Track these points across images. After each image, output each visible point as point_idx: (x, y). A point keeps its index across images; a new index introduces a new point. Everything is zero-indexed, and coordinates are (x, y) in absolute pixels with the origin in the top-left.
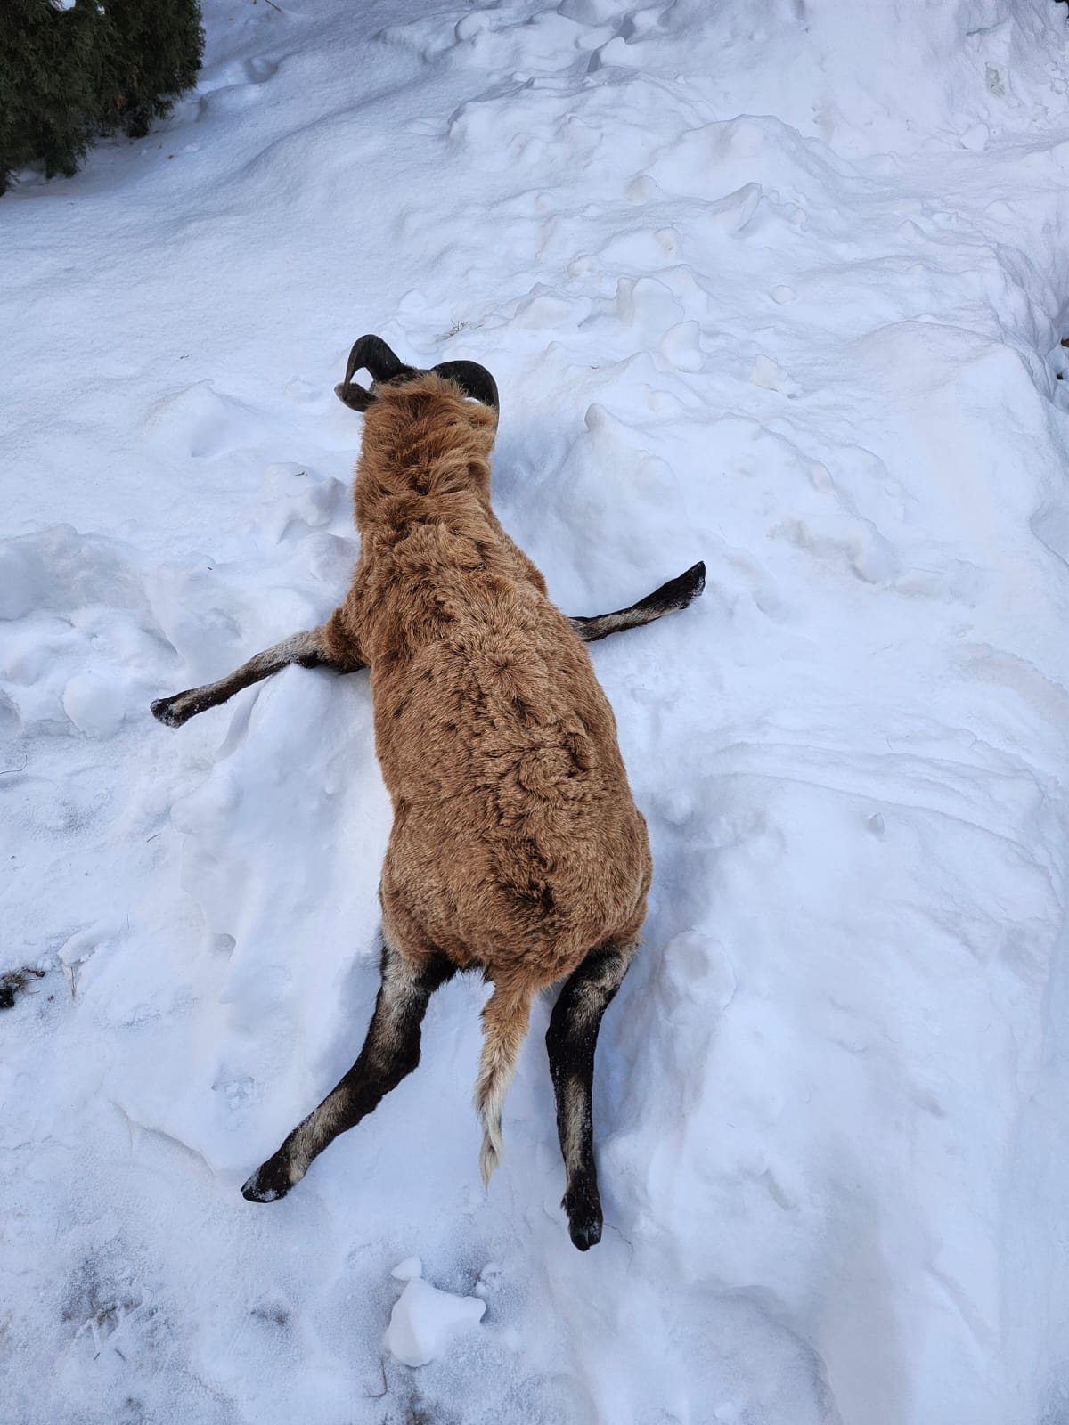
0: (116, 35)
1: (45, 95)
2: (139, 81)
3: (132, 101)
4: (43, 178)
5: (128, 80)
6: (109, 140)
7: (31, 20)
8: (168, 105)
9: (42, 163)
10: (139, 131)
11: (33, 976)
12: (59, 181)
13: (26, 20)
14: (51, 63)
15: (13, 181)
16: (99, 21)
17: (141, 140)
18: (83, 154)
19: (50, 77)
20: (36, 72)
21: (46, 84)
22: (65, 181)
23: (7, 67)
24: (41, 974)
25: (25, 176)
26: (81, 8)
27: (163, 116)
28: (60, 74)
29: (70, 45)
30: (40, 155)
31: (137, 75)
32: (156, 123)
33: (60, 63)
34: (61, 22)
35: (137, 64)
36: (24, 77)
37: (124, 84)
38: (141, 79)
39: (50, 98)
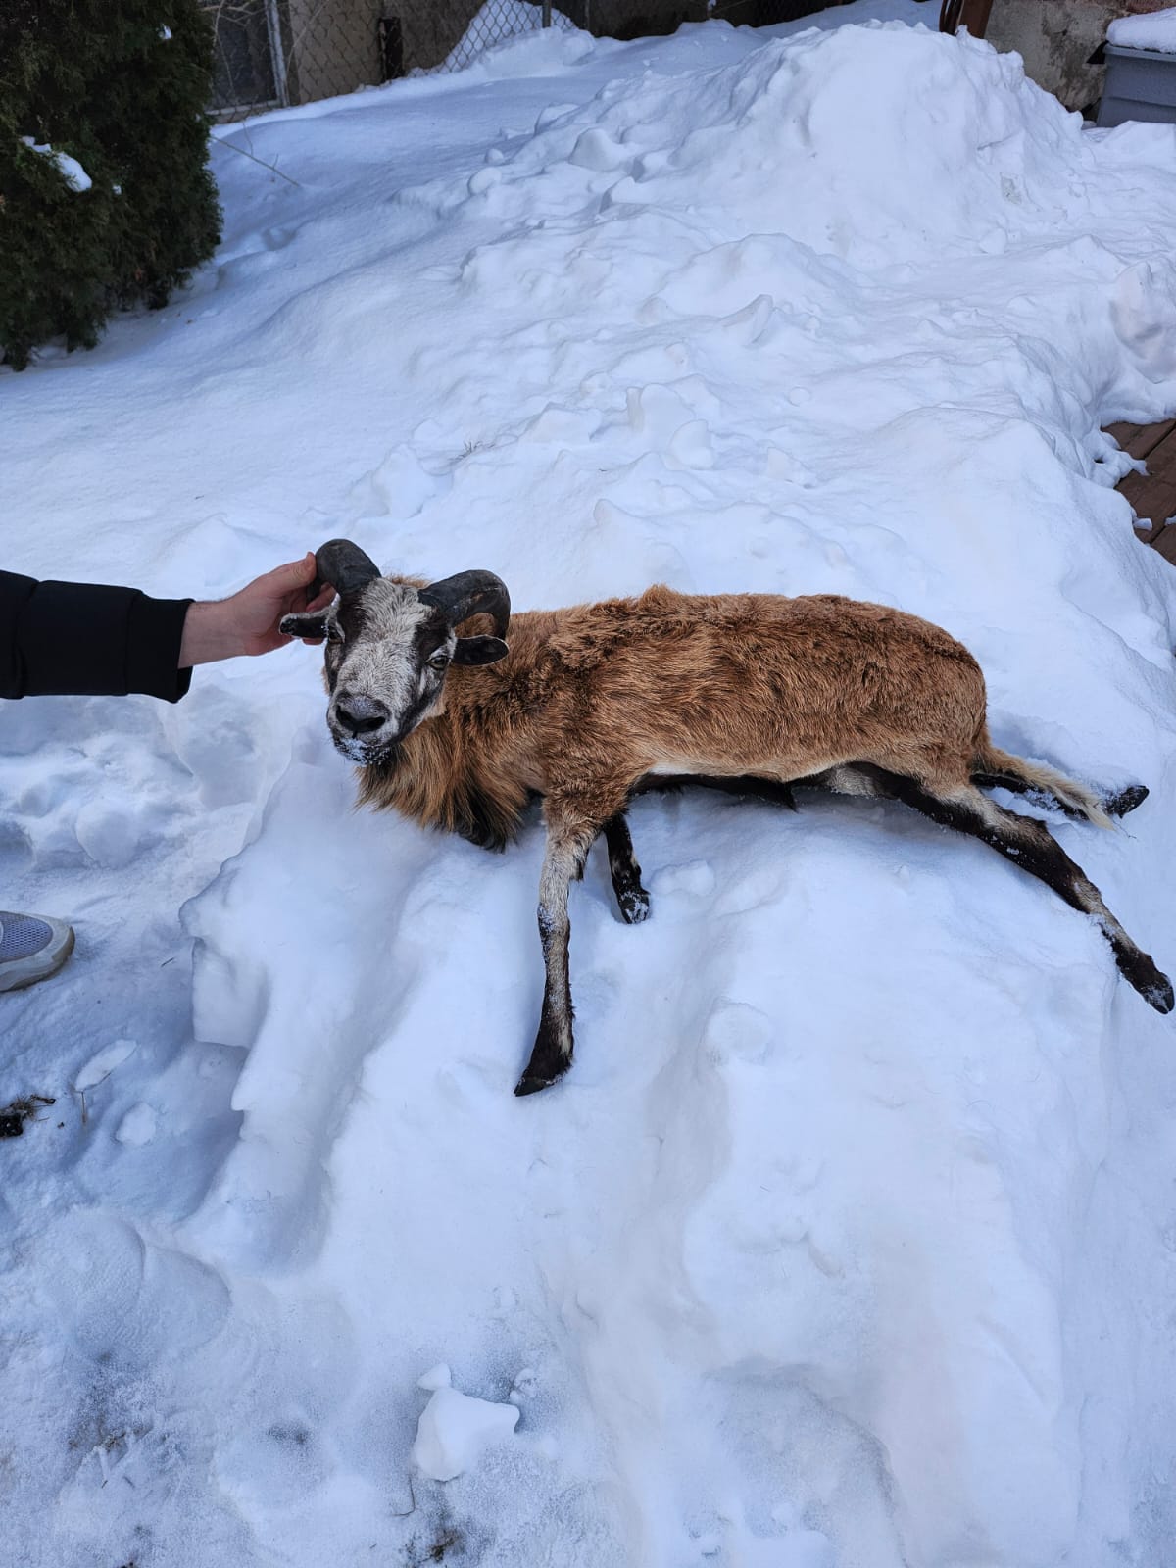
0: (133, 211)
1: (63, 271)
2: (157, 255)
3: (151, 276)
4: (64, 352)
5: (147, 255)
6: (128, 314)
7: (49, 203)
8: (187, 276)
9: (63, 338)
10: (158, 302)
11: (43, 1103)
12: (79, 353)
13: (43, 201)
14: (70, 240)
15: (35, 357)
16: (116, 199)
17: (163, 310)
18: (103, 326)
19: (68, 253)
20: (54, 249)
21: (64, 260)
22: (85, 353)
23: (26, 245)
24: (50, 1101)
26: (97, 187)
27: (182, 287)
28: (78, 250)
29: (88, 223)
30: (60, 331)
31: (155, 249)
32: (175, 294)
33: (78, 239)
34: (78, 202)
35: (155, 239)
36: (43, 254)
37: (142, 258)
38: (158, 253)
39: (68, 273)
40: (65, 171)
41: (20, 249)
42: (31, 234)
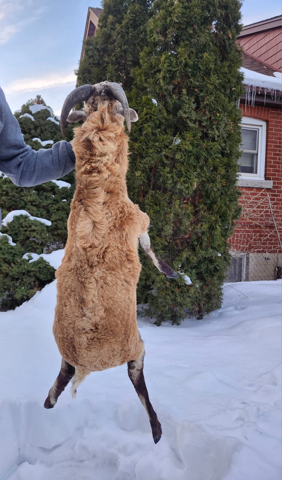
0: (200, 292)
1: (178, 302)
2: (203, 305)
3: (200, 311)
4: (171, 324)
5: (201, 304)
7: (180, 285)
9: (172, 321)
12: (175, 325)
14: (182, 295)
16: (197, 288)
17: (201, 320)
19: (180, 298)
21: (179, 300)
22: (177, 326)
25: (166, 323)
26: (193, 284)
28: (183, 298)
29: (188, 291)
32: (205, 316)
33: (184, 295)
34: (187, 287)
35: (204, 301)
36: (174, 297)
37: (199, 305)
38: (204, 305)
39: (179, 303)
40: (185, 279)
41: (169, 295)
42: (173, 292)
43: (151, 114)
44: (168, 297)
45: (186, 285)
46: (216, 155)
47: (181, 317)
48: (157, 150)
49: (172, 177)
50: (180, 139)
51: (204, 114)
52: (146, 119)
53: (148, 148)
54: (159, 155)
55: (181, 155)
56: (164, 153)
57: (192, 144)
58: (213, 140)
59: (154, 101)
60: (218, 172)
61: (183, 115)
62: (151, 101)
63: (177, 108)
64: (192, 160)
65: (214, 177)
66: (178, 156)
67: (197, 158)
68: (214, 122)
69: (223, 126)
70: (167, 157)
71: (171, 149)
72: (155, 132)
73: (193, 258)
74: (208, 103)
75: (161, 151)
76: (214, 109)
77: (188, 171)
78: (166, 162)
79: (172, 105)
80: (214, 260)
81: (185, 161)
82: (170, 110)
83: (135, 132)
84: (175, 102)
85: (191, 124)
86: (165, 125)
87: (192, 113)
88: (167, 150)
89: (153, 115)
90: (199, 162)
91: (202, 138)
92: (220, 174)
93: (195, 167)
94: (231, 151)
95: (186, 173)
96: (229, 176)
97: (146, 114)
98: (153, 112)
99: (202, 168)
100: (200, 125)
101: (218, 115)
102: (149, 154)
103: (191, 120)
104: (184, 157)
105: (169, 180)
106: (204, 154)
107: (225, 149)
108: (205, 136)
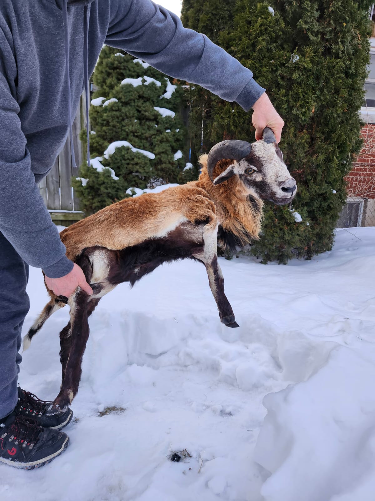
0: (310, 231)
1: (286, 241)
4: (277, 264)
7: (289, 222)
9: (278, 261)
16: (307, 226)
19: (289, 235)
21: (287, 237)
23: (279, 232)
24: (191, 456)
25: (272, 263)
26: (303, 221)
28: (292, 236)
29: (297, 229)
32: (315, 257)
33: (293, 233)
34: (296, 224)
35: (314, 240)
36: (282, 235)
37: (308, 244)
38: (313, 245)
39: (287, 241)
40: (296, 216)
42: (281, 229)
43: (267, 25)
44: (276, 235)
45: (295, 222)
46: (338, 75)
47: (289, 257)
48: (272, 69)
49: (288, 101)
50: (299, 56)
51: (329, 24)
52: (261, 31)
53: (261, 66)
54: (274, 75)
55: (299, 75)
56: (280, 72)
57: (312, 61)
58: (337, 57)
59: (271, 10)
60: (340, 95)
61: (303, 26)
62: (267, 9)
63: (298, 16)
64: (311, 81)
65: (335, 101)
66: (295, 76)
67: (317, 78)
68: (339, 34)
69: (349, 38)
70: (283, 78)
71: (288, 67)
72: (271, 47)
73: (305, 194)
74: (334, 9)
75: (277, 70)
76: (340, 18)
77: (306, 93)
78: (281, 83)
79: (291, 14)
80: (328, 198)
81: (303, 82)
82: (288, 20)
83: (247, 47)
84: (295, 10)
85: (312, 38)
86: (282, 38)
87: (314, 23)
88: (283, 68)
89: (269, 26)
90: (318, 84)
91: (324, 54)
92: (342, 97)
93: (314, 89)
94: (356, 71)
95: (304, 96)
96: (352, 100)
97: (261, 25)
98: (269, 22)
99: (321, 90)
100: (323, 38)
101: (345, 24)
102: (263, 73)
103: (312, 32)
104: (302, 77)
105: (284, 105)
106: (326, 74)
107: (350, 68)
108: (328, 52)
